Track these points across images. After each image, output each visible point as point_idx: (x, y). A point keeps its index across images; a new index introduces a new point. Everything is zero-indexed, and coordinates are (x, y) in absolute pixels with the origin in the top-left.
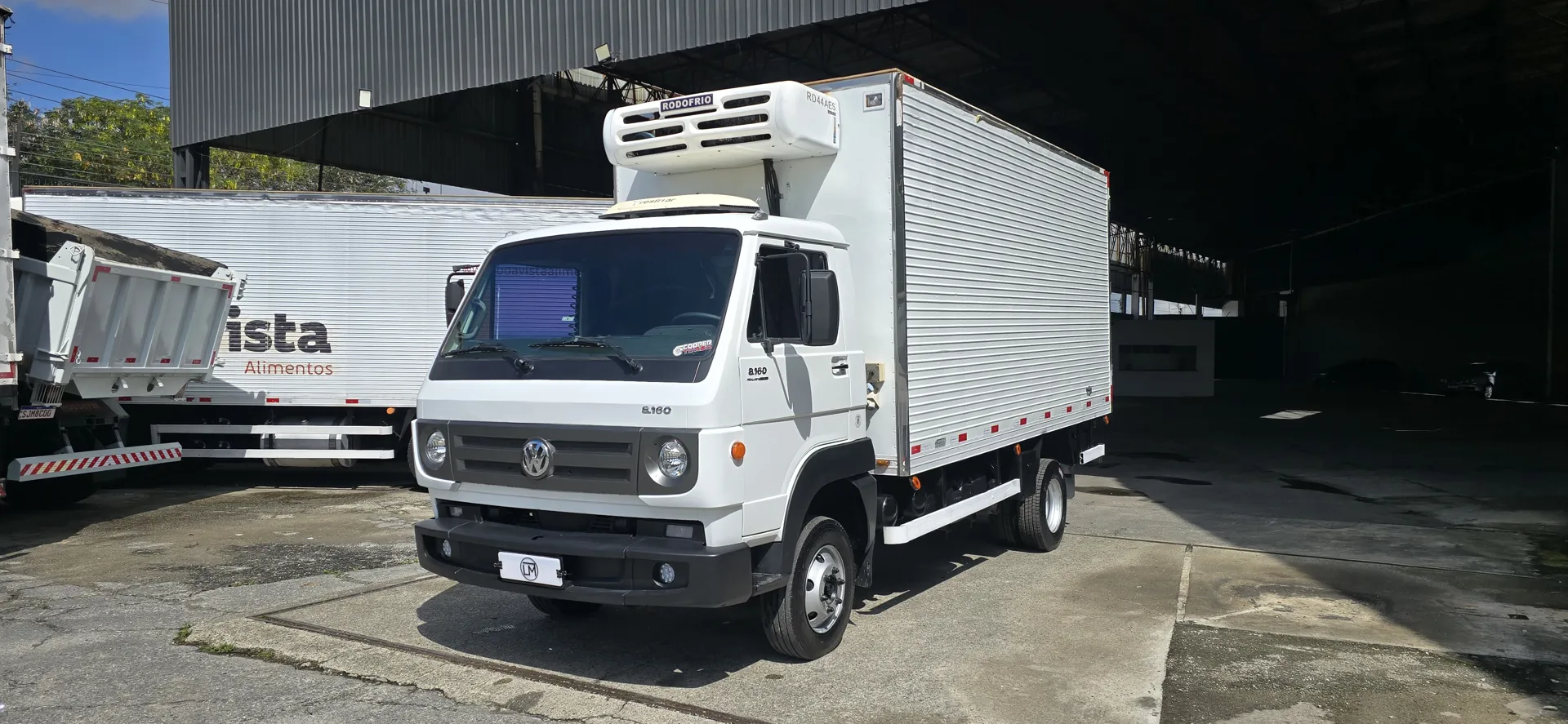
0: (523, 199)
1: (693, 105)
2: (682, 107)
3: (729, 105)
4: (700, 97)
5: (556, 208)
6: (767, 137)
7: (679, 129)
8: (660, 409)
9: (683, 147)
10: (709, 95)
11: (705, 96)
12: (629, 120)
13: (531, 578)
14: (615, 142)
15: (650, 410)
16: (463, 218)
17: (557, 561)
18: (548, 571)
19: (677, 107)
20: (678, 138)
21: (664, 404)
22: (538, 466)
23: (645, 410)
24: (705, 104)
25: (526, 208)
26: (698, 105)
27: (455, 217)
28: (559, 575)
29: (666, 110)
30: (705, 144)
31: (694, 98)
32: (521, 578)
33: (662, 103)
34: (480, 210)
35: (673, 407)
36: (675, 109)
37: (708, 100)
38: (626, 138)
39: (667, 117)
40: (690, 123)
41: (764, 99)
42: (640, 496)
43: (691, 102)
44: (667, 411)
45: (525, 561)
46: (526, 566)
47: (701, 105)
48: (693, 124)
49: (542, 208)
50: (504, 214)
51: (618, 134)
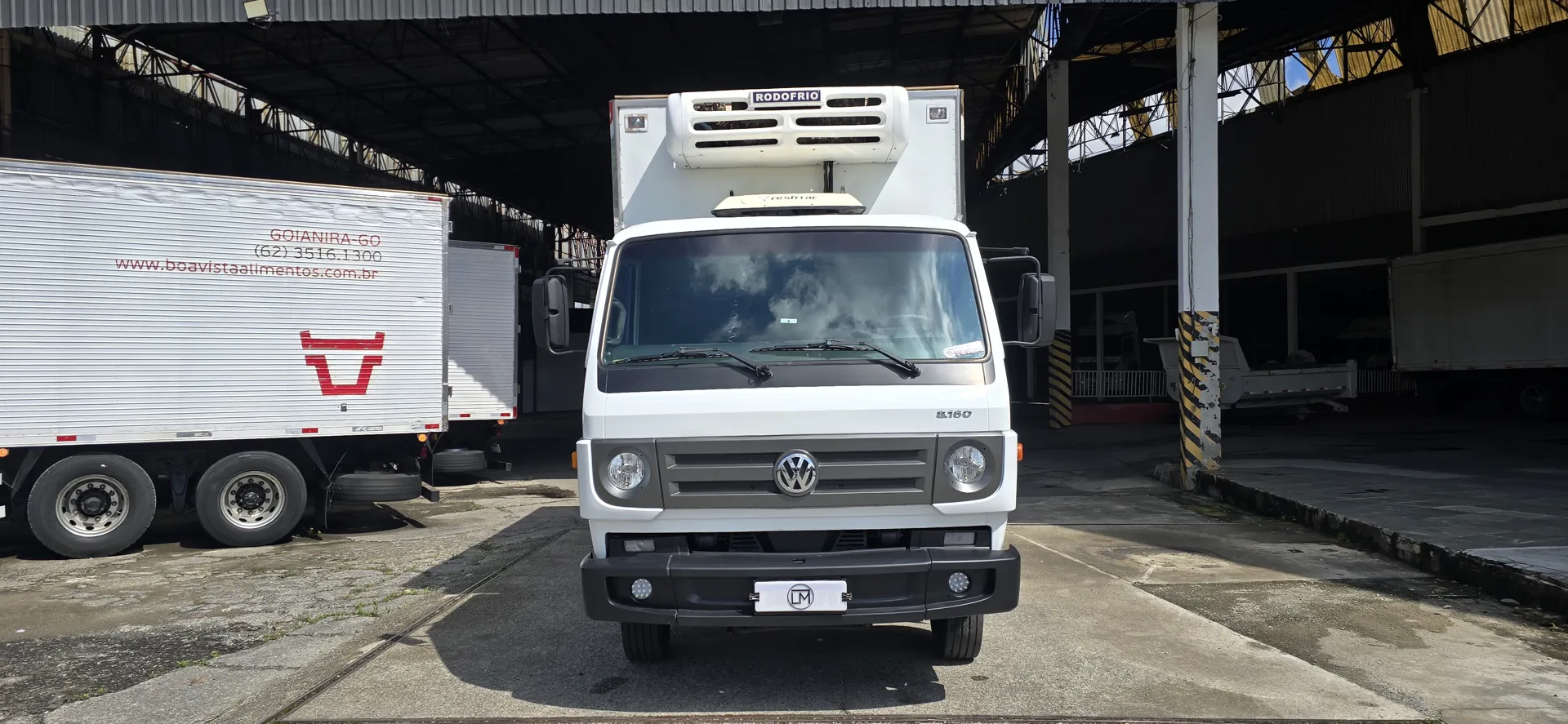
0: (203, 177)
1: (796, 99)
2: (781, 100)
3: (832, 103)
4: (805, 92)
5: (252, 192)
6: (876, 140)
7: (772, 123)
8: (959, 413)
9: (774, 142)
10: (816, 91)
11: (810, 92)
12: (701, 107)
13: (804, 606)
14: (687, 129)
15: (946, 414)
16: (117, 196)
17: (842, 585)
18: (829, 596)
19: (775, 99)
20: (773, 132)
21: (962, 407)
22: (802, 482)
23: (941, 415)
24: (810, 100)
25: (208, 188)
26: (801, 100)
27: (104, 195)
28: (844, 598)
29: (760, 101)
30: (801, 141)
31: (797, 92)
32: (790, 609)
33: (755, 94)
34: (143, 188)
35: (974, 410)
36: (772, 101)
37: (814, 96)
38: (698, 127)
39: (756, 109)
40: (788, 118)
41: (875, 101)
42: (935, 505)
43: (793, 96)
44: (967, 414)
45: (793, 589)
46: (796, 595)
47: (806, 100)
48: (792, 118)
49: (232, 191)
50: (177, 194)
51: (691, 121)
